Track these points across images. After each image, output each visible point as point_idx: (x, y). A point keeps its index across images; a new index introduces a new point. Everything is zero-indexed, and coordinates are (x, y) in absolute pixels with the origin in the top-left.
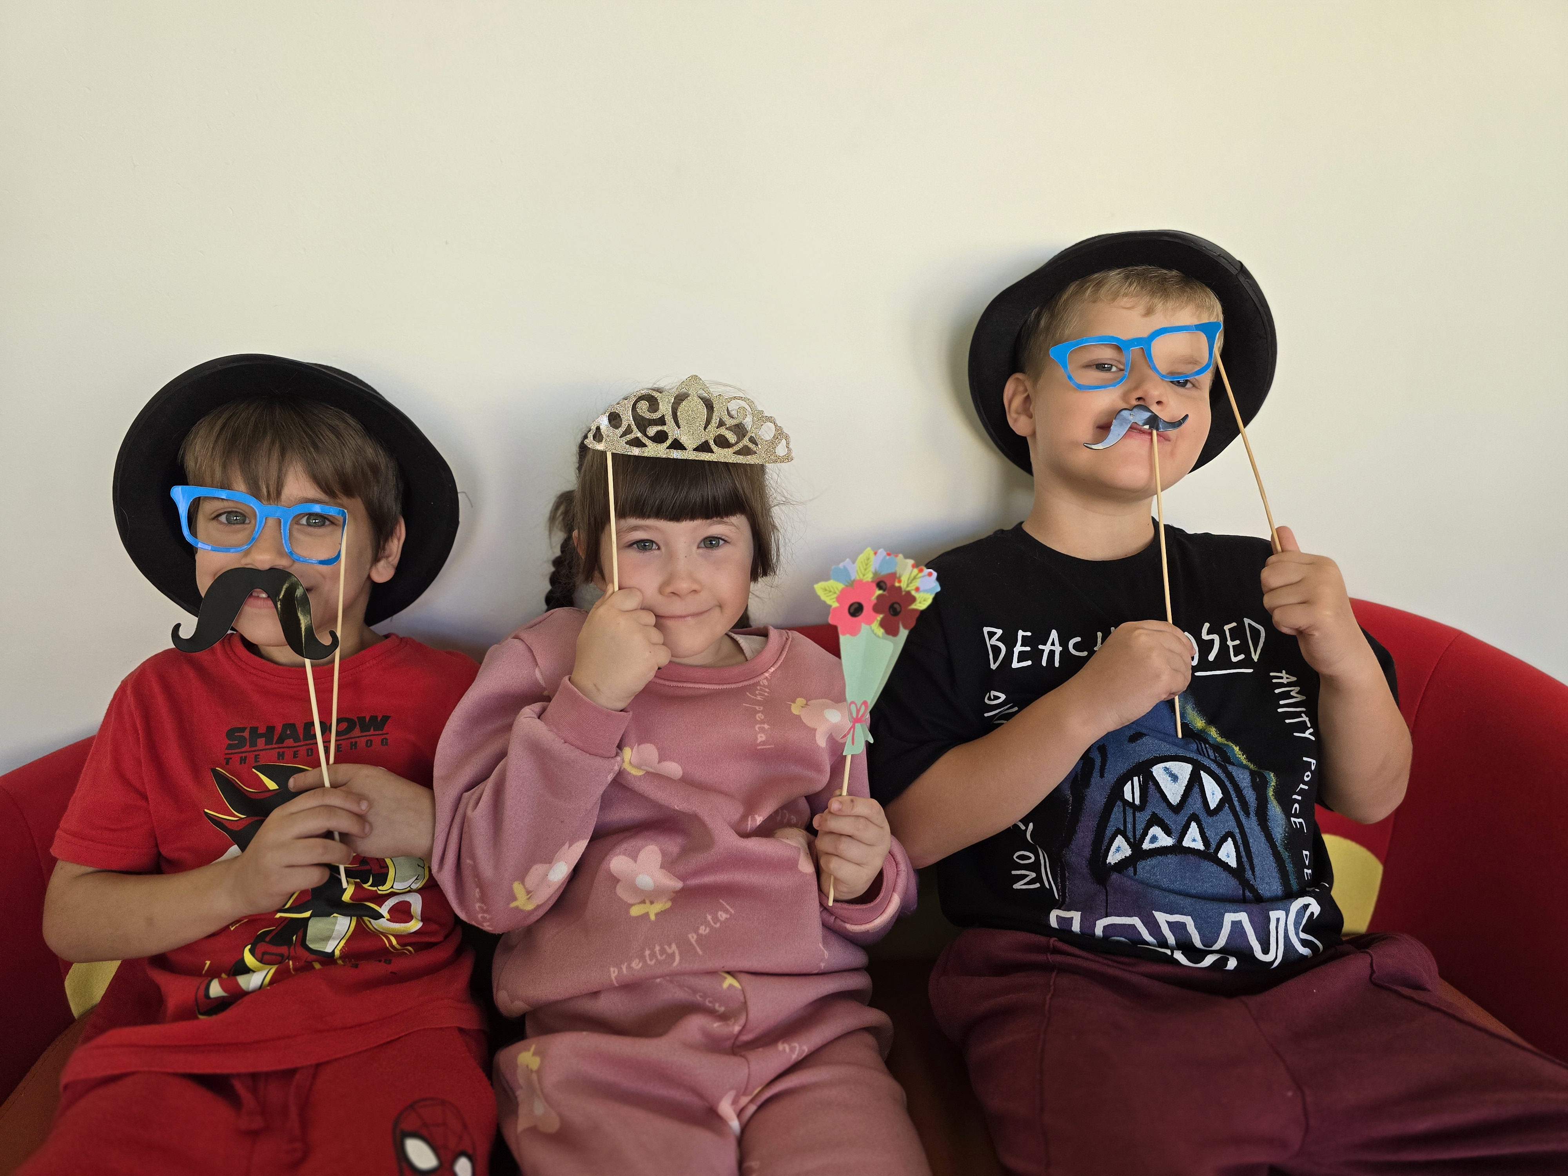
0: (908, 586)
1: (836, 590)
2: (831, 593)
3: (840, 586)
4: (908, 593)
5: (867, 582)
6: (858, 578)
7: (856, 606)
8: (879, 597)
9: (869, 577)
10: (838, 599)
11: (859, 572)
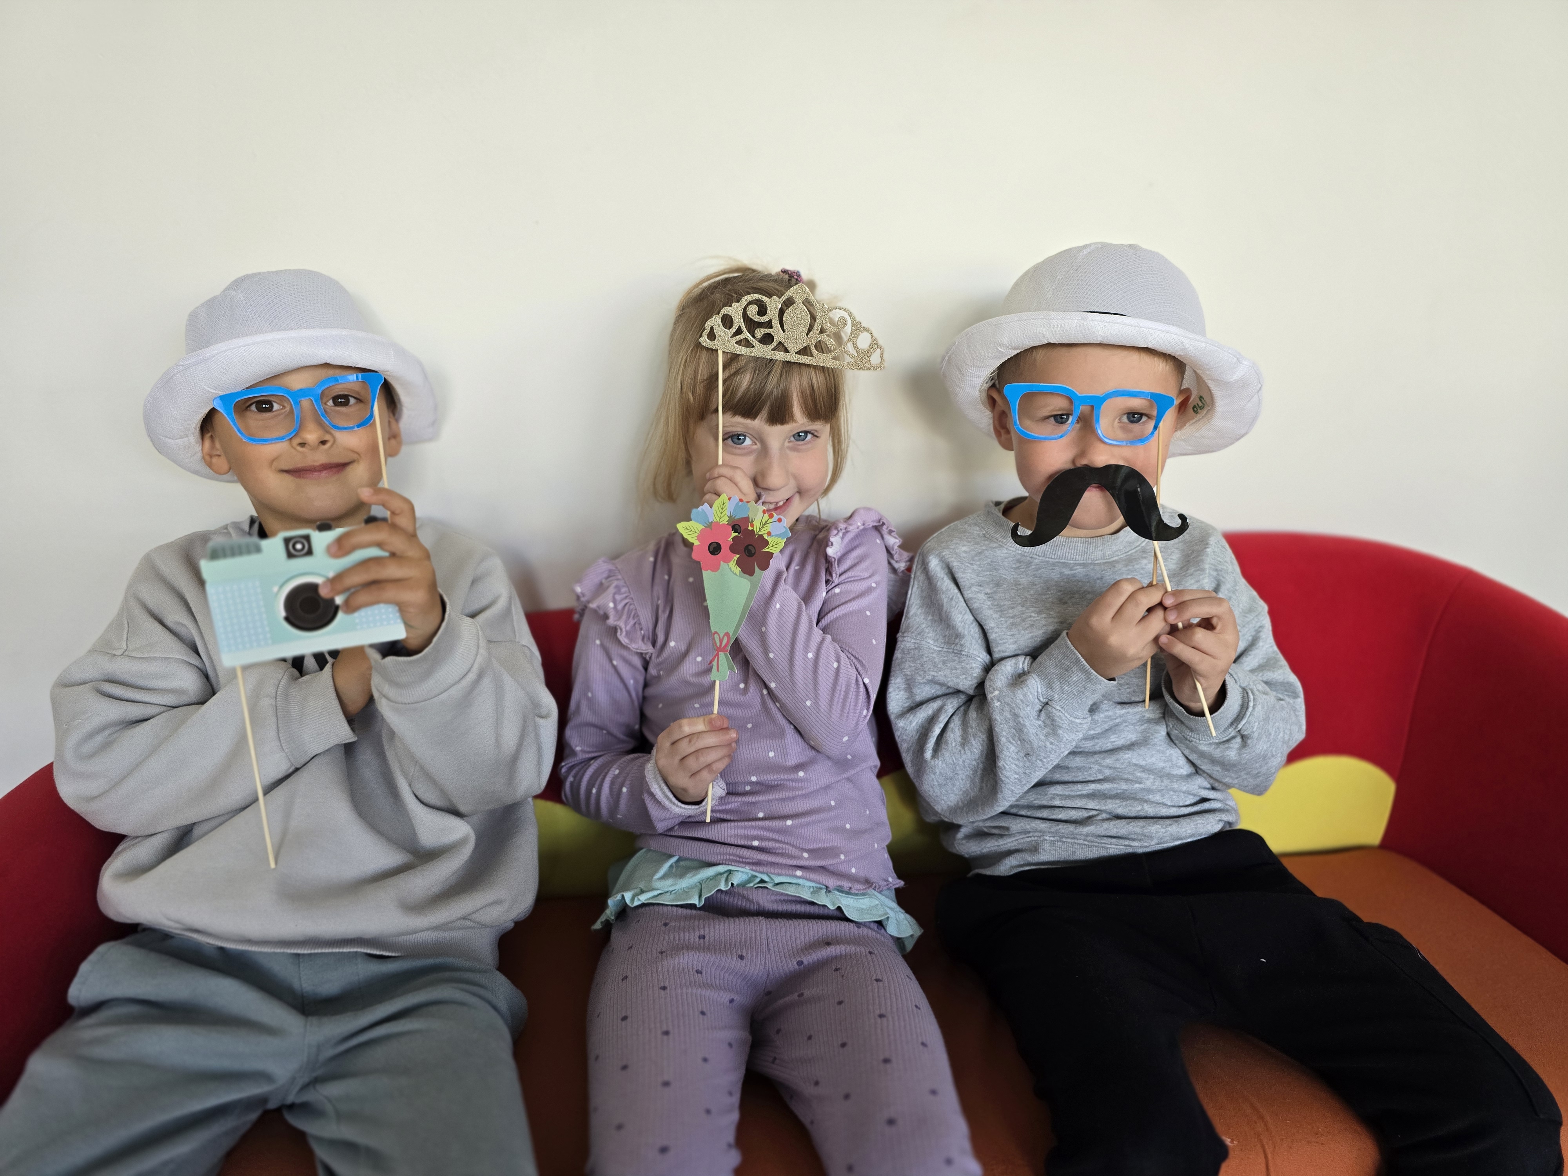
0: (760, 530)
1: (695, 529)
2: (692, 532)
3: (701, 527)
4: (761, 536)
5: (724, 524)
6: (715, 521)
7: (716, 545)
8: (735, 538)
9: (725, 520)
10: (699, 538)
11: (716, 515)
